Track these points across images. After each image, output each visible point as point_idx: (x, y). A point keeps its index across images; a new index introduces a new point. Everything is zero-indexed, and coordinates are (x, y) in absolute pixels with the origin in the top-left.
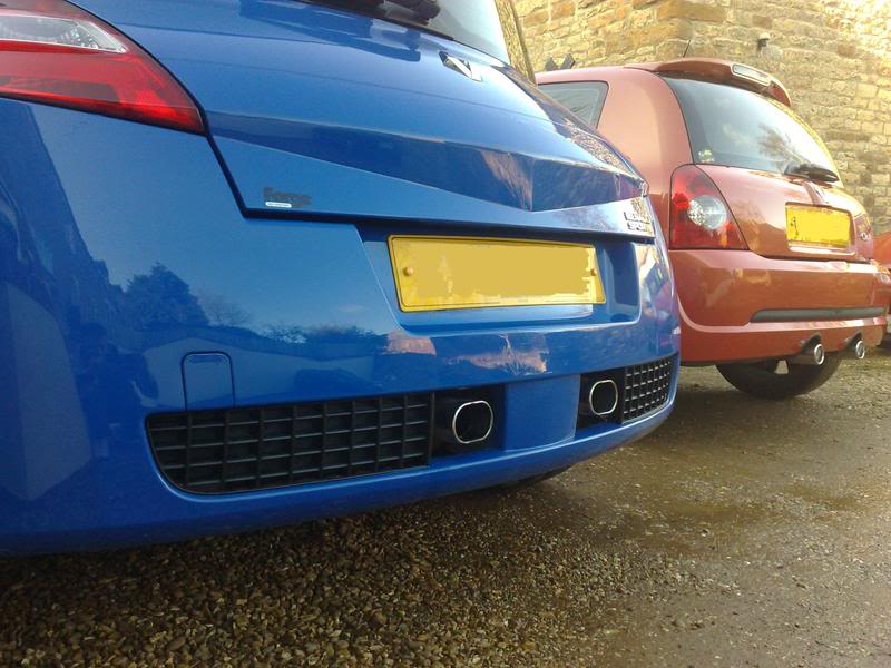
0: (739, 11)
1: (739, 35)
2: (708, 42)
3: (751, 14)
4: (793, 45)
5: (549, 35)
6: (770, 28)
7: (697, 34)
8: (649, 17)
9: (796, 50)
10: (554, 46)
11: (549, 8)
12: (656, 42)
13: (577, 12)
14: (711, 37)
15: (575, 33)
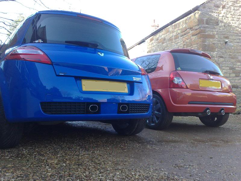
0: (219, 35)
1: (219, 41)
2: (211, 43)
3: (223, 36)
4: (235, 43)
5: (173, 43)
6: (229, 39)
7: (208, 41)
8: (195, 38)
9: (236, 44)
10: (175, 46)
11: (173, 37)
12: (197, 44)
13: (180, 38)
14: (212, 42)
15: (179, 43)
